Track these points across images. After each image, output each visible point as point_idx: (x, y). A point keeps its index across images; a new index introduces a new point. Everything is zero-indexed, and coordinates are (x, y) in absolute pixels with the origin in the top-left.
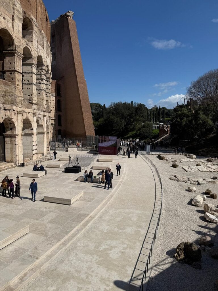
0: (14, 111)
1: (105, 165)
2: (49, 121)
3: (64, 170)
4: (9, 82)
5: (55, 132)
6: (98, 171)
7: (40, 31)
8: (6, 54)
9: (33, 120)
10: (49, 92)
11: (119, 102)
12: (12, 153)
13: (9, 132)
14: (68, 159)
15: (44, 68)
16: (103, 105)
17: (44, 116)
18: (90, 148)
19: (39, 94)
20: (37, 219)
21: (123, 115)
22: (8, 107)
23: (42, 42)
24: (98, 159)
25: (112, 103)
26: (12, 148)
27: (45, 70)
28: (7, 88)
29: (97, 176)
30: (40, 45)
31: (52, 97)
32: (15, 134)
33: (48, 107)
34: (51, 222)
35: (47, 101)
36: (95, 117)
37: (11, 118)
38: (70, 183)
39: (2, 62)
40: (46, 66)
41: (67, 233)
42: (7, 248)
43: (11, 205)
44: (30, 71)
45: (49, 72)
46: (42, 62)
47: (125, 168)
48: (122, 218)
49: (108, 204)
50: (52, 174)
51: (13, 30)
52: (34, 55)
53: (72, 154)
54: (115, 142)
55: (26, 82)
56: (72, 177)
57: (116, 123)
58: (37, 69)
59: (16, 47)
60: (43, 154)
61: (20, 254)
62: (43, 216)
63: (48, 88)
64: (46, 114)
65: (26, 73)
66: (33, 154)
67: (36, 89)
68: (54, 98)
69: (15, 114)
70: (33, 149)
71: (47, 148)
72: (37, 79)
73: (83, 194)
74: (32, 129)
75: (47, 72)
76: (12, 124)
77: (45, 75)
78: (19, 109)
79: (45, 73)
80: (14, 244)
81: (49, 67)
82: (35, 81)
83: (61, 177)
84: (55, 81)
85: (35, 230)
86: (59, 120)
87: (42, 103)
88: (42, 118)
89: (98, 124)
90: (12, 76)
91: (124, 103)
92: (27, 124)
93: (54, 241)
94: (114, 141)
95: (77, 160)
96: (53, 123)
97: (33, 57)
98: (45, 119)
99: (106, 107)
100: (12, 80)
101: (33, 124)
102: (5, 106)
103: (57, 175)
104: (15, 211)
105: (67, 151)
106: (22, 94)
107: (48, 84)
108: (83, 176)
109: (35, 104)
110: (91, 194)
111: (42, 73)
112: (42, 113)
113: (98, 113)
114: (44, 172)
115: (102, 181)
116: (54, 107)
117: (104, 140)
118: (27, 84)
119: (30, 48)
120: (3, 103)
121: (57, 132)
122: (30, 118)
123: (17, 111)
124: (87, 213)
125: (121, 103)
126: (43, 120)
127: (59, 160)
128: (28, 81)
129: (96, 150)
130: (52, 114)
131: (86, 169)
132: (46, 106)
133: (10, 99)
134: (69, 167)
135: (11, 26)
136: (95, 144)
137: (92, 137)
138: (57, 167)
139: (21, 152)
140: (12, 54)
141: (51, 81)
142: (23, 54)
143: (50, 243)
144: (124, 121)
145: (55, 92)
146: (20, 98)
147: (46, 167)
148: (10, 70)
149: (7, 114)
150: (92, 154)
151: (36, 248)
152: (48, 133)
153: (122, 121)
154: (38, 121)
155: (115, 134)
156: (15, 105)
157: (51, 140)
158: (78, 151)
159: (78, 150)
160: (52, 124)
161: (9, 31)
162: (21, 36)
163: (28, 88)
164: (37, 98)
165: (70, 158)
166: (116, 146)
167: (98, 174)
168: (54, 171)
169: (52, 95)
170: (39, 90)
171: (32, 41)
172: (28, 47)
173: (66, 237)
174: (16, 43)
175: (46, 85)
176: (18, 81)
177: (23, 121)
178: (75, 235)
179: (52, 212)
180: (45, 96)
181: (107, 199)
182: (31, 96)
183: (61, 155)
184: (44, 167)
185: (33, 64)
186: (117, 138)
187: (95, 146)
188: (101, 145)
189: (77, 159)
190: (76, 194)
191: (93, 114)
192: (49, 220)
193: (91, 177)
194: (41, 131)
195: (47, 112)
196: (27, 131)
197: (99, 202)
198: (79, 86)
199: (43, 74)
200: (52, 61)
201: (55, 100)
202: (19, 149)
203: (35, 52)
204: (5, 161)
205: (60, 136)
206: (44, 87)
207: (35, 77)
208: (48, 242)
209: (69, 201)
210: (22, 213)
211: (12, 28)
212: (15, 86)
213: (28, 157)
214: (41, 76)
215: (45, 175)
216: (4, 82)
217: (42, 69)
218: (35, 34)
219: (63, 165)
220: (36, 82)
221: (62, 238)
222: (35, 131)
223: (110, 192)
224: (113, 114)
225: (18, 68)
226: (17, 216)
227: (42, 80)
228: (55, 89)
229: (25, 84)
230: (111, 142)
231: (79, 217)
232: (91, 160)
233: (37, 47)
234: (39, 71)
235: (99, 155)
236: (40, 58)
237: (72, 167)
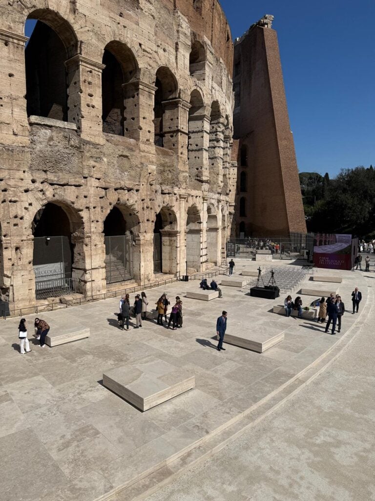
0: (175, 194)
1: (327, 288)
2: (225, 208)
3: (249, 291)
4: (169, 150)
5: (235, 226)
6: (311, 298)
7: (217, 60)
8: (165, 105)
9: (202, 209)
10: (228, 160)
11: (357, 168)
12: (171, 259)
13: (167, 228)
14: (256, 273)
15: (221, 120)
16: (323, 175)
17: (219, 201)
18: (296, 256)
19: (213, 164)
20: (207, 369)
21: (366, 192)
22: (167, 188)
23: (219, 78)
24: (312, 276)
25: (342, 170)
26: (171, 252)
27: (223, 124)
28: (167, 160)
29: (311, 307)
30: (217, 83)
31: (232, 169)
32: (175, 230)
33: (226, 185)
34: (228, 376)
35: (224, 175)
36: (307, 198)
37: (171, 207)
38: (259, 314)
39: (160, 119)
40: (225, 117)
41: (256, 400)
42: (164, 406)
43: (170, 340)
44: (200, 129)
45: (230, 127)
46: (219, 111)
47: (368, 296)
48: (362, 392)
49: (331, 362)
50: (229, 296)
51: (177, 67)
52: (207, 101)
53: (264, 265)
54: (349, 245)
55: (194, 147)
56: (263, 306)
57: (350, 208)
58: (211, 124)
59: (180, 93)
60: (216, 263)
61: (182, 420)
62: (216, 365)
63: (226, 154)
64: (222, 197)
65: (193, 132)
66: (202, 263)
67: (208, 157)
68: (236, 169)
69: (177, 199)
70: (201, 255)
71: (222, 253)
72: (210, 141)
73: (283, 336)
74: (201, 223)
75: (226, 127)
76: (172, 215)
77: (223, 132)
78: (182, 192)
79: (222, 128)
80: (174, 401)
81: (229, 118)
82: (206, 144)
83: (245, 304)
84: (239, 140)
85: (204, 386)
86: (242, 207)
87: (217, 179)
88: (216, 204)
89: (313, 210)
90: (174, 139)
91: (369, 168)
92: (193, 215)
93: (233, 409)
94: (346, 242)
95: (272, 276)
96: (233, 211)
97: (205, 105)
98: (220, 206)
99: (331, 178)
100: (174, 146)
101: (201, 215)
102: (163, 188)
103: (237, 299)
104: (174, 349)
105: (254, 259)
106: (187, 167)
107: (227, 147)
108: (283, 305)
109: (207, 182)
110: (299, 340)
111: (219, 129)
112: (216, 196)
113: (314, 191)
114: (218, 292)
115: (319, 318)
116: (235, 184)
117: (325, 241)
118: (195, 150)
119: (200, 91)
120: (161, 184)
121: (238, 227)
122: (197, 205)
123: (180, 195)
124: (292, 372)
125: (363, 168)
126: (218, 207)
127: (241, 274)
128: (197, 145)
129: (308, 260)
130: (232, 198)
131: (288, 294)
132: (222, 185)
133: (170, 176)
134: (258, 288)
135: (174, 61)
136: (306, 249)
137: (301, 235)
138: (238, 285)
139: (184, 259)
140: (175, 105)
141: (232, 141)
142: (191, 102)
143: (228, 411)
144: (367, 204)
145: (238, 159)
146: (185, 174)
147: (220, 284)
148: (172, 130)
149: (165, 199)
150: (301, 267)
151: (205, 415)
152: (224, 228)
153: (363, 205)
154: (209, 210)
155: (347, 230)
156: (177, 186)
157: (229, 240)
158: (273, 260)
159: (274, 258)
160: (230, 213)
161: (170, 69)
162: (189, 73)
163: (195, 157)
164: (210, 173)
165: (260, 271)
166: (351, 253)
167: (312, 304)
168: (233, 291)
169: (233, 165)
170: (212, 158)
171: (204, 79)
172: (198, 89)
173: (254, 407)
174: (180, 87)
175: (224, 148)
176: (182, 147)
177: (188, 211)
178: (268, 406)
179: (230, 359)
180: (221, 167)
181: (329, 351)
182: (200, 169)
183: (244, 266)
184: (217, 283)
185: (204, 116)
186: (353, 238)
187: (305, 251)
188: (318, 250)
189: (273, 273)
190: (271, 335)
191: (303, 192)
192: (226, 372)
193: (299, 309)
194: (213, 226)
195: (224, 195)
196: (193, 226)
197: (314, 355)
198: (279, 145)
199: (219, 132)
200: (235, 107)
201: (236, 173)
202: (181, 254)
203: (209, 96)
204: (162, 272)
205: (242, 234)
206: (220, 152)
207: (207, 137)
208: (224, 410)
209: (260, 345)
210: (184, 354)
211: (175, 64)
212: (178, 156)
213: (193, 267)
214: (216, 135)
215: (219, 297)
216: (162, 151)
217: (219, 123)
218: (209, 66)
219: (247, 283)
220: (208, 145)
221: (247, 408)
222: (204, 226)
223: (338, 339)
224: (344, 191)
225: (182, 126)
226: (177, 358)
227: (218, 141)
228: (238, 155)
229: (192, 151)
230: (340, 244)
231: (278, 378)
232: (299, 277)
233: (212, 87)
234: (213, 127)
235: (315, 269)
236: (215, 105)
237: (263, 287)
